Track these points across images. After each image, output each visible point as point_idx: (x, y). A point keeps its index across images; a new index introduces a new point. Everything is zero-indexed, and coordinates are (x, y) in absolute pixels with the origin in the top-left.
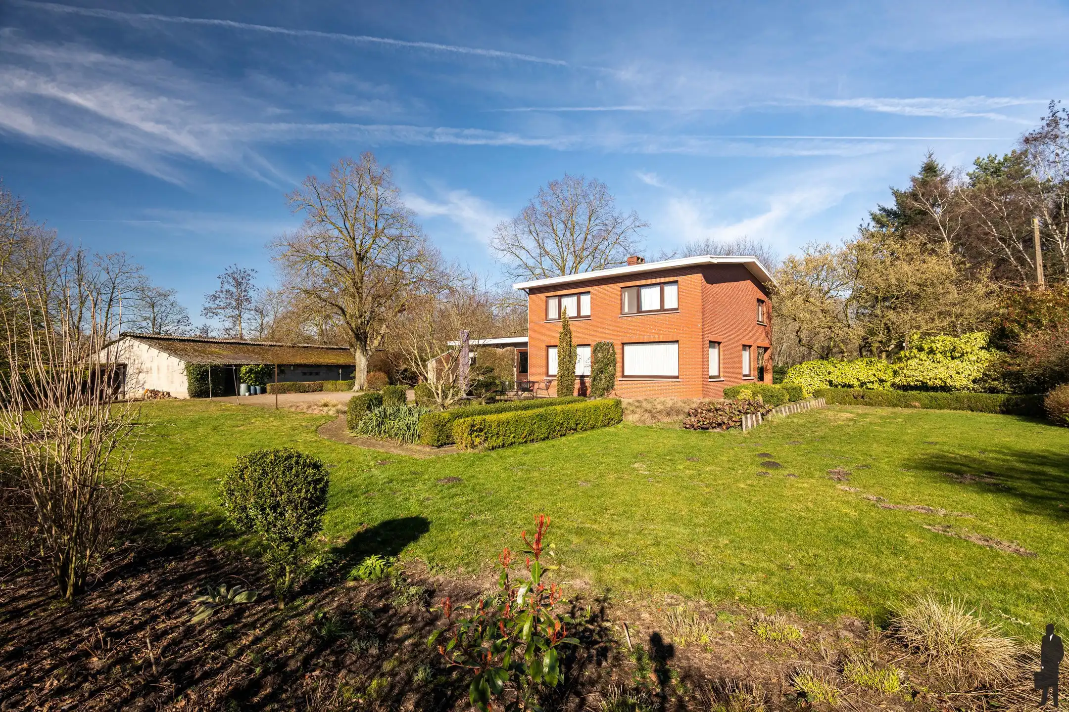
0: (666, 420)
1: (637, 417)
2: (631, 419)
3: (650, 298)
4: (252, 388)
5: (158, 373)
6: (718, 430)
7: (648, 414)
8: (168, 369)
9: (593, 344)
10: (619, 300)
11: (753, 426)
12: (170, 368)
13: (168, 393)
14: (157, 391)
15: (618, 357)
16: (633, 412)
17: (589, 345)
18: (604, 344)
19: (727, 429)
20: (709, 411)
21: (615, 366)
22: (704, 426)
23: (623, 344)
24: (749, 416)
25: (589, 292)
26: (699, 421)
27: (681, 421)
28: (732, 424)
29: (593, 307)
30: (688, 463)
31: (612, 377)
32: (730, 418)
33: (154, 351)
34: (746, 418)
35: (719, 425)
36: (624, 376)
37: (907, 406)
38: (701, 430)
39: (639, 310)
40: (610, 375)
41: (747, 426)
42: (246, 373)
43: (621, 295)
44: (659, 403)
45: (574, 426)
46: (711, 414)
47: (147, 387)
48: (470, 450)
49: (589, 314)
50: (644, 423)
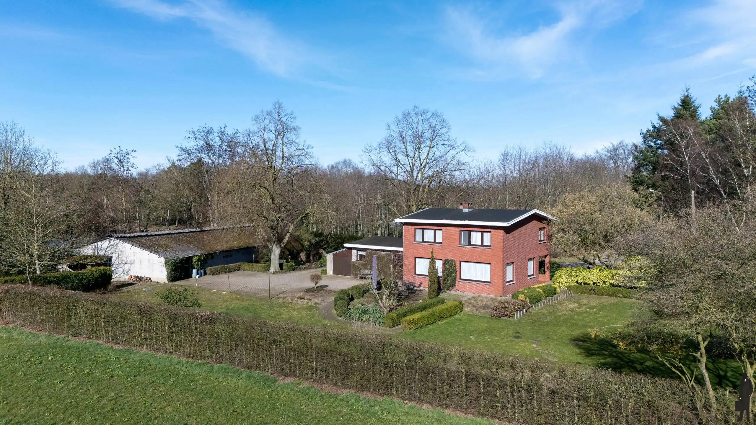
0: (483, 311)
1: (469, 309)
2: (467, 310)
3: (476, 238)
4: (199, 272)
5: (140, 264)
6: (505, 318)
7: (474, 308)
8: (149, 262)
9: (443, 259)
10: (458, 236)
11: (520, 316)
12: (151, 261)
13: (150, 279)
14: (141, 277)
15: (458, 268)
16: (467, 306)
17: (441, 259)
18: (450, 260)
19: (509, 317)
20: (502, 308)
21: (456, 273)
22: (499, 316)
23: (461, 261)
24: (518, 312)
25: (441, 230)
26: (497, 313)
27: (490, 312)
28: (511, 316)
29: (443, 239)
30: (489, 336)
31: (454, 280)
32: (510, 313)
33: (136, 249)
34: (517, 313)
35: (506, 316)
36: (461, 279)
37: (616, 296)
38: (498, 318)
39: (470, 243)
40: (453, 279)
41: (517, 317)
42: (196, 261)
43: (460, 234)
44: (479, 301)
45: (443, 317)
46: (503, 310)
47: (130, 273)
48: (409, 330)
49: (441, 241)
50: (473, 313)
